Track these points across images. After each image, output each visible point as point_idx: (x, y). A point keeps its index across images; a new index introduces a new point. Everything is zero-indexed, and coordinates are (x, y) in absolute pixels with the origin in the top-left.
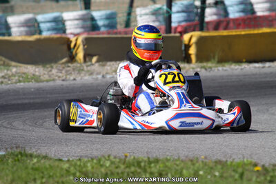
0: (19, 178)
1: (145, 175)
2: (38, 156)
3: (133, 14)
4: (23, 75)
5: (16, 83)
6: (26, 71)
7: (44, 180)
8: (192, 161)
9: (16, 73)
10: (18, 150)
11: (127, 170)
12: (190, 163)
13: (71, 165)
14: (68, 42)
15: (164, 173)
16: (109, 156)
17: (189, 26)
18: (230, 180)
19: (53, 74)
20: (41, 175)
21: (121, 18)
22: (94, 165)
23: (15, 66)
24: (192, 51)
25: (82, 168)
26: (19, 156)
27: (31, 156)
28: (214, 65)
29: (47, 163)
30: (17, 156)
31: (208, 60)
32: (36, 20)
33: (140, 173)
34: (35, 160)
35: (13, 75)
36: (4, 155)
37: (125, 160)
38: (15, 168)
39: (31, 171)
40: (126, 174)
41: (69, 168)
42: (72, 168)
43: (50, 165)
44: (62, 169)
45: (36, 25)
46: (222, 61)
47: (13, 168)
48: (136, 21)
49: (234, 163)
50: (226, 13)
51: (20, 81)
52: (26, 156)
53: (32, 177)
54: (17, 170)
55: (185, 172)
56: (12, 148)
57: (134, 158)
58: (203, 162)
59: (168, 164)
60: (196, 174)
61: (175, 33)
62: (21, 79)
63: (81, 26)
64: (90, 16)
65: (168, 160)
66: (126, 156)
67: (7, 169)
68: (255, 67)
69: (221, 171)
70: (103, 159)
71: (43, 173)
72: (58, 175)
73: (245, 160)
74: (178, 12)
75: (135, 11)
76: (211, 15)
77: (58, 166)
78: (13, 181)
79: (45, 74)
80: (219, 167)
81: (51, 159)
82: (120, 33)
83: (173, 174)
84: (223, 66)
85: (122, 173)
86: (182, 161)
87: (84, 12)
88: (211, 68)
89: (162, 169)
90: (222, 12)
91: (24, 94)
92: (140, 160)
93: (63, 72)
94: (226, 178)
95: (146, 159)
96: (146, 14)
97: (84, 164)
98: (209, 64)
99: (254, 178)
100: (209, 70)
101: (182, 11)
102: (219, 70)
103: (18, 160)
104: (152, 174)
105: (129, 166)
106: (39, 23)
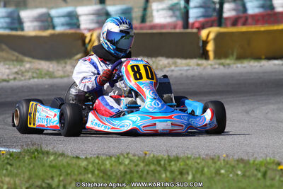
0: (36, 175)
1: (166, 174)
2: (55, 154)
3: (149, 10)
4: (38, 72)
5: (30, 79)
6: (40, 67)
7: (61, 178)
8: (213, 159)
9: (30, 68)
10: (35, 147)
11: (147, 168)
12: (211, 162)
13: (89, 163)
14: (83, 37)
15: (184, 171)
16: (128, 154)
17: (207, 22)
18: (253, 179)
19: (67, 71)
20: (59, 172)
21: (137, 13)
22: (113, 162)
23: (28, 62)
24: (210, 47)
25: (100, 166)
26: (36, 153)
27: (48, 153)
28: (232, 62)
29: (65, 161)
30: (33, 153)
31: (226, 56)
32: (49, 15)
33: (160, 171)
34: (52, 158)
35: (27, 71)
36: (20, 153)
37: (144, 157)
38: (32, 166)
39: (48, 169)
40: (145, 173)
41: (87, 165)
42: (90, 166)
43: (67, 163)
44: (80, 166)
45: (49, 19)
46: (241, 57)
47: (29, 165)
48: (152, 16)
49: (256, 162)
50: (245, 9)
51: (33, 77)
52: (43, 153)
53: (50, 175)
54: (34, 167)
55: (206, 170)
56: (27, 145)
57: (154, 156)
58: (224, 160)
59: (189, 162)
60: (217, 172)
61: (192, 28)
62: (35, 75)
63: (95, 21)
64: (104, 11)
65: (188, 158)
66: (146, 154)
67: (24, 166)
68: (275, 65)
69: (244, 170)
70: (122, 157)
71: (60, 170)
72: (76, 173)
73: (268, 159)
74: (196, 7)
75: (151, 6)
76: (230, 10)
77: (76, 164)
78: (30, 178)
79: (58, 70)
80: (241, 165)
81: (68, 156)
82: (136, 29)
83: (194, 172)
84: (242, 63)
85: (142, 171)
86: (203, 159)
87: (98, 7)
88: (229, 65)
89: (182, 167)
90: (241, 8)
91: (38, 91)
92: (160, 158)
94: (249, 177)
95: (166, 157)
96: (163, 9)
97: (102, 162)
98: (228, 61)
99: (277, 178)
100: (227, 67)
101: (201, 7)
102: (237, 67)
103: (35, 157)
104: (172, 172)
105: (149, 164)
106: (52, 18)
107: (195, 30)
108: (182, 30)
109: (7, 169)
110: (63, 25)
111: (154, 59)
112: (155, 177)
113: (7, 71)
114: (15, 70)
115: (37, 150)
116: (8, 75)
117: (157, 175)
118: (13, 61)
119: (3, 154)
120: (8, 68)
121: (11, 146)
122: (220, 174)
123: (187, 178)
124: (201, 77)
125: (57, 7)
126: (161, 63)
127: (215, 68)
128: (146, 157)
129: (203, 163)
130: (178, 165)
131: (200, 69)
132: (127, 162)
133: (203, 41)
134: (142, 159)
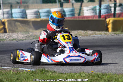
2: (51, 72)
3: (82, 9)
4: (35, 36)
6: (36, 34)
11: (93, 78)
12: (121, 76)
13: (67, 76)
15: (110, 80)
16: (83, 72)
21: (77, 11)
22: (78, 76)
23: (32, 32)
24: (110, 26)
25: (73, 77)
27: (48, 71)
28: (120, 33)
31: (117, 30)
33: (99, 80)
35: (31, 36)
36: (36, 71)
39: (50, 78)
40: (93, 80)
43: (58, 76)
44: (64, 77)
45: (39, 14)
48: (83, 13)
51: (34, 39)
52: (46, 71)
54: (43, 77)
55: (120, 80)
64: (63, 10)
74: (104, 9)
75: (83, 8)
82: (76, 18)
83: (114, 80)
85: (91, 80)
86: (117, 75)
87: (60, 8)
88: (118, 34)
92: (98, 74)
96: (90, 10)
97: (73, 75)
98: (118, 33)
100: (118, 35)
101: (106, 9)
102: (122, 35)
104: (105, 80)
105: (94, 77)
106: (40, 13)
107: (104, 19)
108: (97, 19)
109: (32, 78)
110: (44, 16)
111: (86, 31)
114: (26, 35)
115: (43, 70)
116: (23, 38)
117: (98, 81)
118: (24, 31)
119: (29, 72)
120: (23, 35)
121: (31, 69)
124: (107, 39)
125: (42, 9)
126: (89, 33)
127: (113, 35)
128: (92, 74)
129: (118, 76)
130: (107, 77)
131: (106, 36)
132: (84, 75)
133: (107, 24)
134: (91, 74)
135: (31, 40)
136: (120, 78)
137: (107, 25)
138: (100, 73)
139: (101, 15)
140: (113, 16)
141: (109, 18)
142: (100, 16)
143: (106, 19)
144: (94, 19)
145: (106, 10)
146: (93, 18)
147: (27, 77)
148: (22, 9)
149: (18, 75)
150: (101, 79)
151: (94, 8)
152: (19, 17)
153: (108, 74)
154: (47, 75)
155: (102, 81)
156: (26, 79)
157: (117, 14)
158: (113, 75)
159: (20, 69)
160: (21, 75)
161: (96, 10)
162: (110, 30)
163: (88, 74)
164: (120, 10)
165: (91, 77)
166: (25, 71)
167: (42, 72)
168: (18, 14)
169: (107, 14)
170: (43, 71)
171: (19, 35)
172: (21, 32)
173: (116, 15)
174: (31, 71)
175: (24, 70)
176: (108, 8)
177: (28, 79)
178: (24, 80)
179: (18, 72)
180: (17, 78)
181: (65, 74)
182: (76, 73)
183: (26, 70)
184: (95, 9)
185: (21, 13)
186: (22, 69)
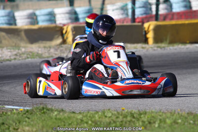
0: (47, 125)
2: (57, 110)
3: (105, 9)
4: (31, 54)
5: (25, 59)
6: (31, 50)
8: (171, 113)
9: (25, 52)
10: (42, 106)
11: (125, 119)
12: (169, 115)
13: (83, 116)
14: (61, 29)
15: (152, 121)
16: (109, 110)
19: (51, 53)
22: (100, 116)
23: (24, 47)
24: (150, 35)
25: (92, 118)
27: (52, 110)
28: (166, 45)
29: (65, 115)
31: (161, 41)
32: (34, 14)
33: (134, 121)
34: (56, 113)
35: (23, 54)
36: (32, 110)
37: (122, 112)
39: (55, 120)
40: (124, 123)
41: (82, 118)
42: (85, 118)
43: (68, 116)
44: (77, 119)
45: (35, 17)
46: (172, 42)
47: (41, 118)
51: (28, 58)
53: (57, 125)
54: (45, 120)
55: (168, 121)
56: (36, 104)
58: (179, 113)
60: (175, 122)
62: (29, 56)
64: (73, 11)
65: (152, 112)
66: (123, 110)
69: (194, 120)
71: (64, 122)
72: (75, 123)
74: (140, 7)
75: (106, 7)
77: (74, 117)
78: (43, 127)
79: (45, 52)
80: (192, 117)
83: (159, 122)
84: (173, 46)
85: (122, 122)
86: (163, 113)
87: (69, 8)
88: (164, 47)
89: (150, 118)
91: (33, 67)
92: (133, 112)
93: (59, 51)
97: (93, 116)
98: (163, 45)
100: (163, 49)
101: (143, 7)
102: (170, 49)
103: (44, 113)
104: (143, 122)
105: (126, 117)
106: (37, 16)
107: (140, 24)
108: (129, 24)
109: (26, 121)
110: (43, 21)
112: (132, 125)
113: (9, 53)
114: (15, 53)
115: (43, 108)
116: (10, 56)
117: (132, 124)
118: (12, 46)
119: (21, 111)
120: (10, 52)
121: (25, 107)
122: (177, 123)
123: (154, 126)
125: (40, 9)
127: (155, 50)
128: (123, 112)
129: (164, 115)
130: (146, 117)
131: (144, 51)
132: (110, 115)
133: (145, 31)
134: (120, 113)
135: (24, 60)
136: (168, 118)
137: (146, 33)
138: (137, 111)
139: (136, 17)
140: (154, 18)
141: (148, 21)
142: (134, 19)
143: (143, 23)
144: (125, 24)
145: (144, 9)
146: (123, 23)
147: (18, 120)
148: (7, 11)
149: (4, 117)
150: (137, 121)
151: (124, 6)
152: (2, 24)
153: (149, 112)
154: (50, 117)
155: (139, 123)
156: (16, 124)
157: (161, 15)
158: (157, 113)
159: (7, 107)
160: (9, 117)
161: (127, 10)
162: (151, 41)
163: (116, 113)
164: (166, 9)
165: (121, 117)
166: (15, 111)
167: (42, 112)
168: (2, 18)
169: (144, 16)
170: (45, 110)
171: (4, 52)
172: (7, 47)
173: (159, 17)
174: (24, 110)
175: (13, 109)
176: (147, 6)
177: (19, 123)
178: (14, 124)
179: (3, 113)
180: (3, 121)
181: (80, 113)
182: (97, 112)
183: (16, 109)
184: (125, 8)
185: (6, 16)
186: (10, 107)
